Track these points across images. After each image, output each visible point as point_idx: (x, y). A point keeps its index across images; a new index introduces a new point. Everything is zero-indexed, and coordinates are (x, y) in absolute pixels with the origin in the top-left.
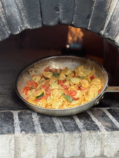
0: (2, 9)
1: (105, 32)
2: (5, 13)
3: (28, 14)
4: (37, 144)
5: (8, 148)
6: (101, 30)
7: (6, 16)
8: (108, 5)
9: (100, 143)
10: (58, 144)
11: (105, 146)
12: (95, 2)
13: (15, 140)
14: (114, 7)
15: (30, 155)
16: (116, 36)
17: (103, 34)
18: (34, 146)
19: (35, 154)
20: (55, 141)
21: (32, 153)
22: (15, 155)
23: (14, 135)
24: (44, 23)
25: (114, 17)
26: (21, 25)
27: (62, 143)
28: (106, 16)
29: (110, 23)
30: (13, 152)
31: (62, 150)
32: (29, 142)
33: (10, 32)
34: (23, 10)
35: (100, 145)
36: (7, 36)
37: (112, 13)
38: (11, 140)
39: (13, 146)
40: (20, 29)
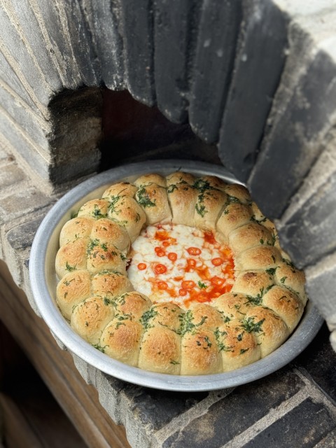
6: (273, 217)
26: (119, 74)
29: (298, 217)
36: (95, 82)
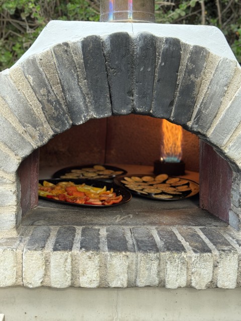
0: (62, 94)
1: (193, 124)
2: (66, 99)
3: (93, 99)
4: (100, 266)
5: (63, 269)
6: (187, 121)
7: (66, 102)
8: (196, 89)
9: (185, 269)
10: (129, 267)
11: (192, 273)
12: (180, 86)
13: (72, 259)
14: (205, 91)
15: (91, 281)
16: (208, 129)
17: (190, 126)
18: (97, 268)
19: (98, 279)
20: (124, 263)
21: (94, 278)
22: (72, 279)
23: (70, 253)
24: (115, 111)
25: (205, 104)
26: (86, 113)
27: (134, 267)
28: (194, 103)
29: (199, 112)
30: (69, 275)
31: (133, 276)
32: (90, 263)
33: (71, 122)
34: (88, 94)
35: (185, 272)
36: (68, 127)
37: (201, 100)
38: (66, 259)
39: (69, 267)
40: (83, 118)
